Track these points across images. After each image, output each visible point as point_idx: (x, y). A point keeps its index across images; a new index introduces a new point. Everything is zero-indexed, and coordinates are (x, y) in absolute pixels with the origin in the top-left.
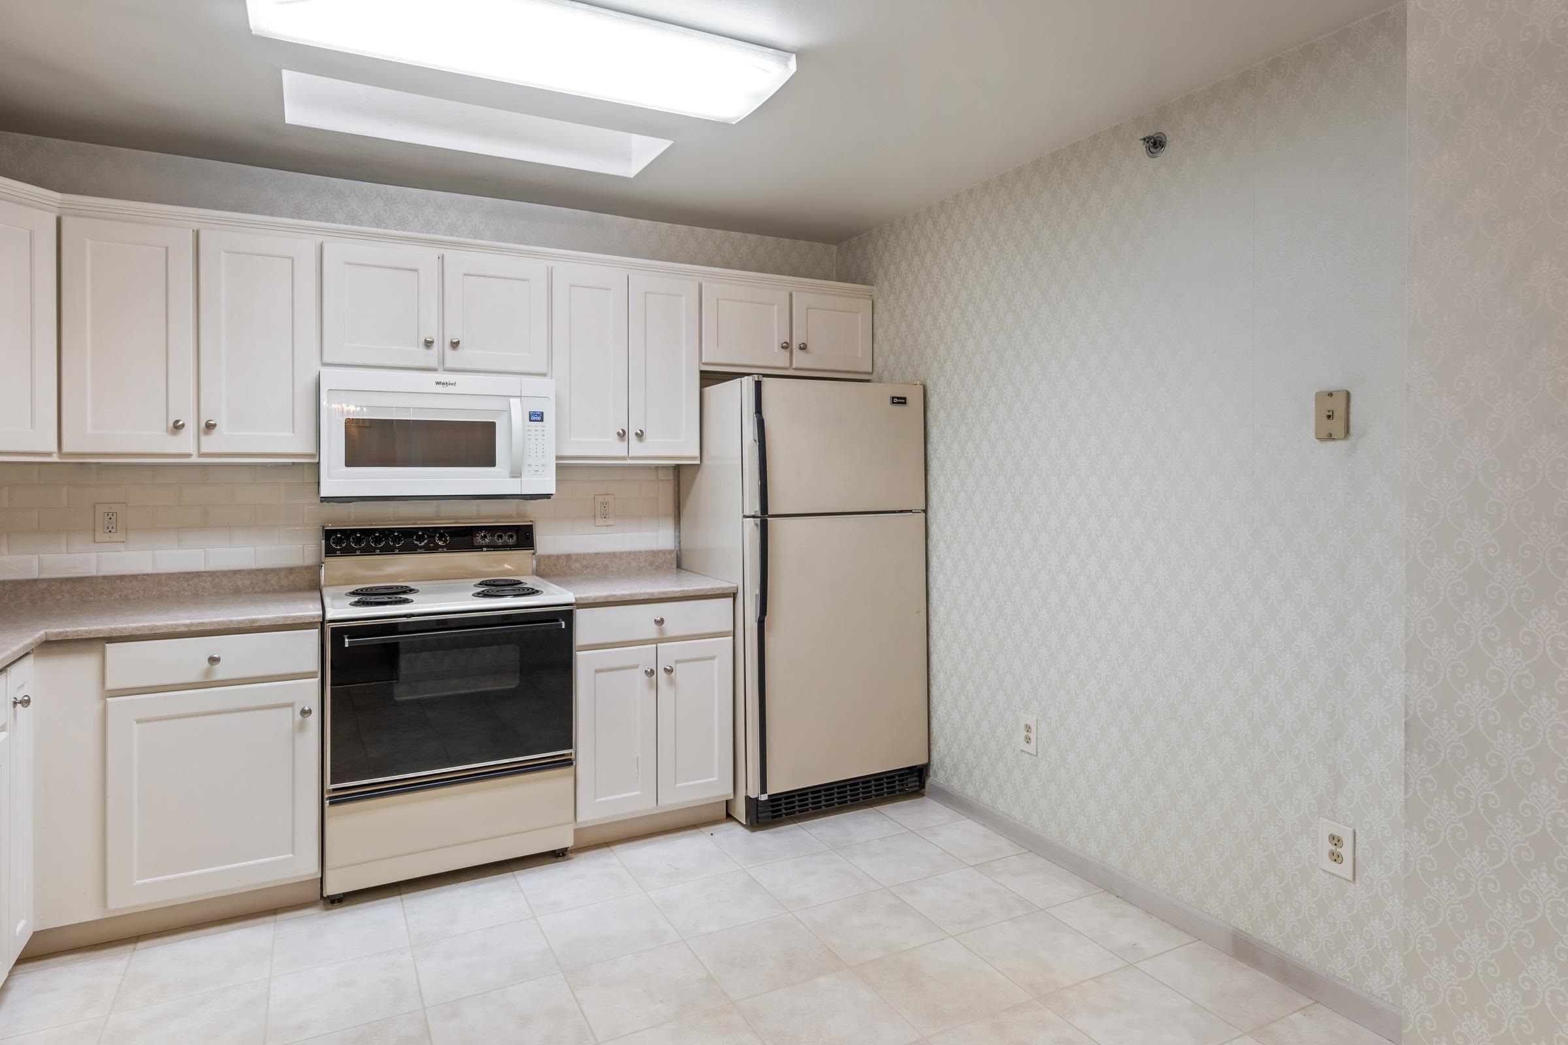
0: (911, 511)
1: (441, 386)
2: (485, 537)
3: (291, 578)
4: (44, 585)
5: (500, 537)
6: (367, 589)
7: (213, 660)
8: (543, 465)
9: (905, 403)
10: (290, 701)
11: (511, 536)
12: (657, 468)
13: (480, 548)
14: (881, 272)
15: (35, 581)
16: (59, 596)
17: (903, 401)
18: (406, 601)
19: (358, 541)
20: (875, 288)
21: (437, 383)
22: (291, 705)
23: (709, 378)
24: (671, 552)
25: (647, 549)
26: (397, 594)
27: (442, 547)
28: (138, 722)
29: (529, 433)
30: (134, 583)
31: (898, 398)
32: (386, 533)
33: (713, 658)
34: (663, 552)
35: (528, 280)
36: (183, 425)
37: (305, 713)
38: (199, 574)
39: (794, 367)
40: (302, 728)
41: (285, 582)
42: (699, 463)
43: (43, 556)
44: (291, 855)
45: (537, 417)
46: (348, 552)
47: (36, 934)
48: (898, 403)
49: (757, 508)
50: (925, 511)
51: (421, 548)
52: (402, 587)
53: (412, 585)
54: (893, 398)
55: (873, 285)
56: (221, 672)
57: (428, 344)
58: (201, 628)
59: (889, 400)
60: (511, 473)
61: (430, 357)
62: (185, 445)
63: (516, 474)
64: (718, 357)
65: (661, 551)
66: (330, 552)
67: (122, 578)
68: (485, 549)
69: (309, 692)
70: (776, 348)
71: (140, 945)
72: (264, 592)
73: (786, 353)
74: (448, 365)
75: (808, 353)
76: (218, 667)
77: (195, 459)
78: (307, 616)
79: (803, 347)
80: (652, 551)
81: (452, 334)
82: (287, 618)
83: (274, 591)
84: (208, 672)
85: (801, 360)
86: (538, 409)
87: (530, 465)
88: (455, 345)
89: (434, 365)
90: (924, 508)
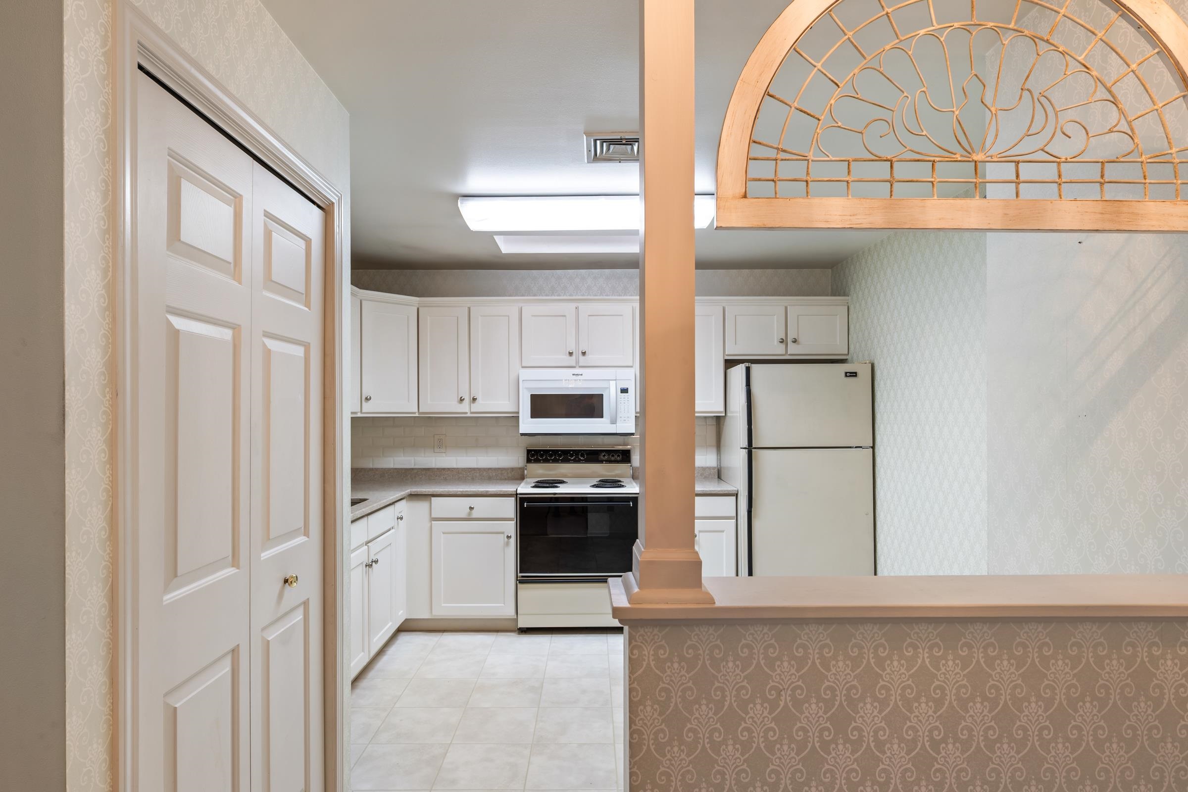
0: (861, 447)
1: (575, 376)
2: (604, 456)
3: (513, 473)
4: (416, 471)
5: (613, 456)
6: (543, 480)
7: (471, 508)
8: (628, 417)
9: (856, 376)
10: (502, 531)
11: (618, 456)
12: (706, 418)
13: (601, 462)
14: (852, 286)
15: (413, 469)
16: (421, 477)
17: (855, 374)
18: (557, 487)
19: (542, 456)
20: (849, 298)
21: (573, 375)
22: (503, 533)
23: (730, 363)
24: (714, 468)
25: (699, 466)
26: (553, 484)
27: (582, 460)
28: (443, 533)
29: (621, 400)
30: (449, 472)
31: (850, 373)
32: (555, 452)
33: (723, 531)
34: (709, 468)
35: (622, 315)
36: (464, 399)
37: (509, 537)
38: (474, 469)
39: (789, 353)
40: (507, 544)
41: (510, 475)
42: (724, 415)
43: (415, 458)
44: (503, 605)
45: (624, 391)
46: (537, 461)
47: (406, 620)
48: (850, 376)
49: (746, 444)
50: (873, 447)
51: (572, 460)
52: (560, 480)
53: (565, 480)
54: (846, 373)
55: (848, 296)
56: (475, 514)
57: (571, 354)
58: (467, 493)
59: (843, 374)
60: (611, 422)
61: (572, 361)
62: (465, 408)
63: (614, 422)
64: (735, 350)
65: (707, 467)
66: (529, 461)
67: (444, 469)
68: (604, 462)
69: (511, 528)
70: (776, 342)
71: (445, 634)
72: (501, 479)
73: (783, 346)
74: (581, 364)
75: (798, 344)
76: (473, 511)
77: (469, 415)
78: (509, 491)
79: (795, 341)
80: (702, 467)
81: (583, 348)
82: (501, 491)
83: (505, 479)
84: (470, 514)
85: (794, 350)
86: (625, 387)
87: (621, 417)
88: (584, 353)
89: (574, 364)
90: (872, 445)
